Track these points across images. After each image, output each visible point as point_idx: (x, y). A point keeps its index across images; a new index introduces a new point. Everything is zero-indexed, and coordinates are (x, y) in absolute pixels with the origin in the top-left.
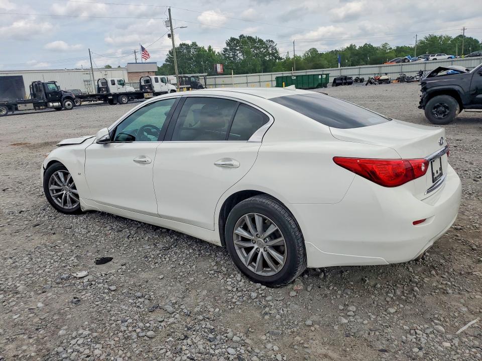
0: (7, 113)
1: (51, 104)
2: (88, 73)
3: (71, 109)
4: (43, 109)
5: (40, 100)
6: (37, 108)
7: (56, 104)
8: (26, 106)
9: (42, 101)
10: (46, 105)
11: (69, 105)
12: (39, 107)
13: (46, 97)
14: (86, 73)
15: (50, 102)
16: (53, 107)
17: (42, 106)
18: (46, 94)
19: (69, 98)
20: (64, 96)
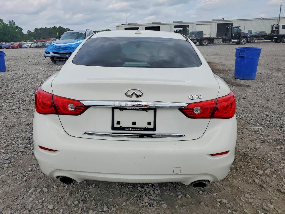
0: (207, 44)
1: (233, 40)
2: (276, 20)
3: (245, 44)
4: (227, 43)
5: (227, 37)
6: (224, 42)
7: (236, 40)
8: (218, 40)
9: (228, 38)
10: (230, 41)
11: (244, 41)
12: (226, 41)
13: (231, 36)
14: (274, 20)
15: (233, 39)
16: (234, 42)
17: (227, 41)
18: (232, 34)
19: (246, 37)
20: (242, 36)
